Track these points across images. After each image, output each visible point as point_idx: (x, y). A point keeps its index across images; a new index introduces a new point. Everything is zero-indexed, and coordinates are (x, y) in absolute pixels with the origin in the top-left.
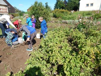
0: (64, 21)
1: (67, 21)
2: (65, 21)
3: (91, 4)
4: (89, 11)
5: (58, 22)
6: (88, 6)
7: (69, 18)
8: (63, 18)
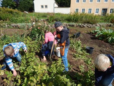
0: (14, 24)
1: (19, 25)
2: (16, 24)
3: (46, 6)
4: (45, 13)
5: (5, 26)
6: (43, 7)
7: (22, 21)
8: (12, 21)
